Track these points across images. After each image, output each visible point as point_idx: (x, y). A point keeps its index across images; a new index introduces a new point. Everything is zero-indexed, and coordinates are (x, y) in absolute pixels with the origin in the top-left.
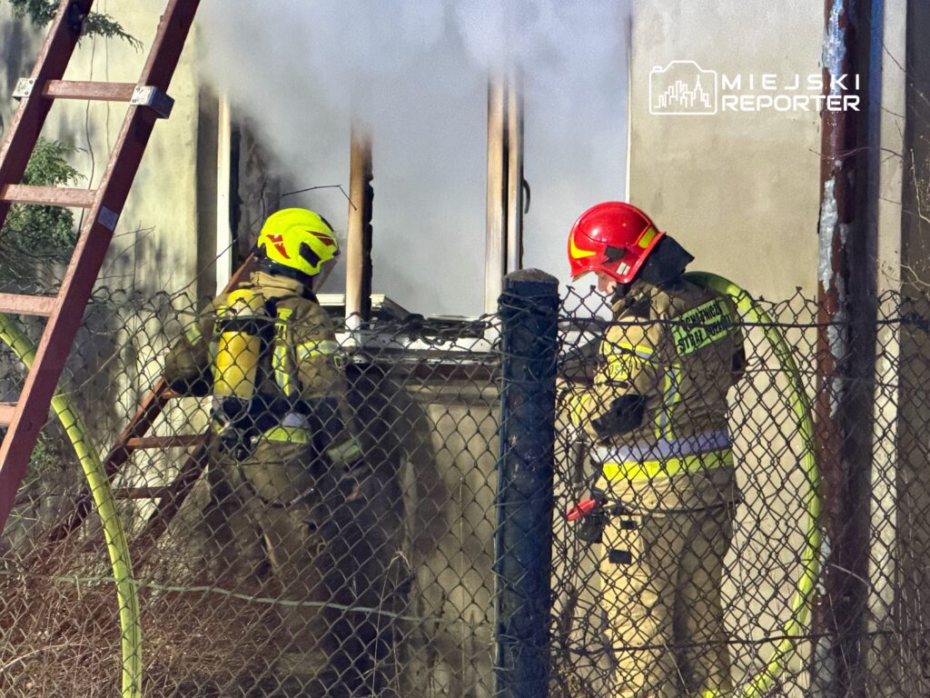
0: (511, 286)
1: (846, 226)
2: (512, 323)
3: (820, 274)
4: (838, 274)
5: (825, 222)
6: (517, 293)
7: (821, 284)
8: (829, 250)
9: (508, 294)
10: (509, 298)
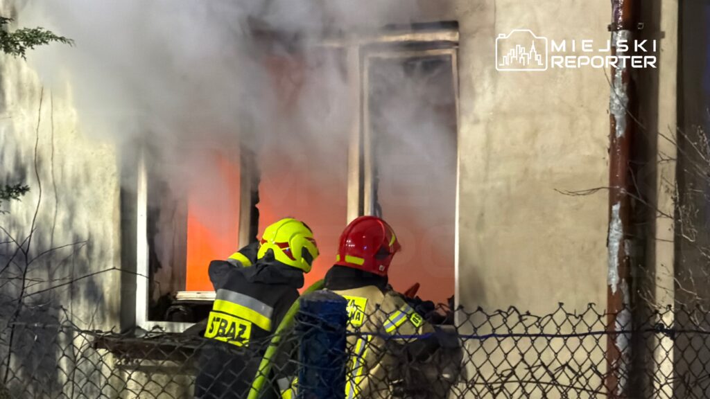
0: (306, 305)
1: (629, 241)
2: (306, 337)
3: (609, 279)
4: (623, 280)
5: (613, 237)
6: (311, 312)
7: (610, 287)
8: (616, 260)
9: (303, 312)
10: (304, 315)
